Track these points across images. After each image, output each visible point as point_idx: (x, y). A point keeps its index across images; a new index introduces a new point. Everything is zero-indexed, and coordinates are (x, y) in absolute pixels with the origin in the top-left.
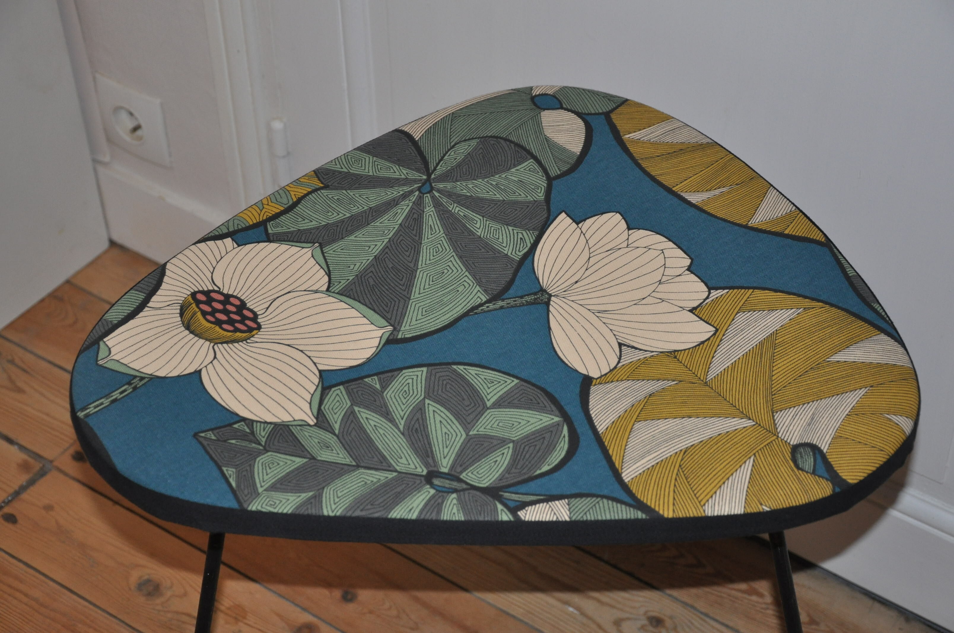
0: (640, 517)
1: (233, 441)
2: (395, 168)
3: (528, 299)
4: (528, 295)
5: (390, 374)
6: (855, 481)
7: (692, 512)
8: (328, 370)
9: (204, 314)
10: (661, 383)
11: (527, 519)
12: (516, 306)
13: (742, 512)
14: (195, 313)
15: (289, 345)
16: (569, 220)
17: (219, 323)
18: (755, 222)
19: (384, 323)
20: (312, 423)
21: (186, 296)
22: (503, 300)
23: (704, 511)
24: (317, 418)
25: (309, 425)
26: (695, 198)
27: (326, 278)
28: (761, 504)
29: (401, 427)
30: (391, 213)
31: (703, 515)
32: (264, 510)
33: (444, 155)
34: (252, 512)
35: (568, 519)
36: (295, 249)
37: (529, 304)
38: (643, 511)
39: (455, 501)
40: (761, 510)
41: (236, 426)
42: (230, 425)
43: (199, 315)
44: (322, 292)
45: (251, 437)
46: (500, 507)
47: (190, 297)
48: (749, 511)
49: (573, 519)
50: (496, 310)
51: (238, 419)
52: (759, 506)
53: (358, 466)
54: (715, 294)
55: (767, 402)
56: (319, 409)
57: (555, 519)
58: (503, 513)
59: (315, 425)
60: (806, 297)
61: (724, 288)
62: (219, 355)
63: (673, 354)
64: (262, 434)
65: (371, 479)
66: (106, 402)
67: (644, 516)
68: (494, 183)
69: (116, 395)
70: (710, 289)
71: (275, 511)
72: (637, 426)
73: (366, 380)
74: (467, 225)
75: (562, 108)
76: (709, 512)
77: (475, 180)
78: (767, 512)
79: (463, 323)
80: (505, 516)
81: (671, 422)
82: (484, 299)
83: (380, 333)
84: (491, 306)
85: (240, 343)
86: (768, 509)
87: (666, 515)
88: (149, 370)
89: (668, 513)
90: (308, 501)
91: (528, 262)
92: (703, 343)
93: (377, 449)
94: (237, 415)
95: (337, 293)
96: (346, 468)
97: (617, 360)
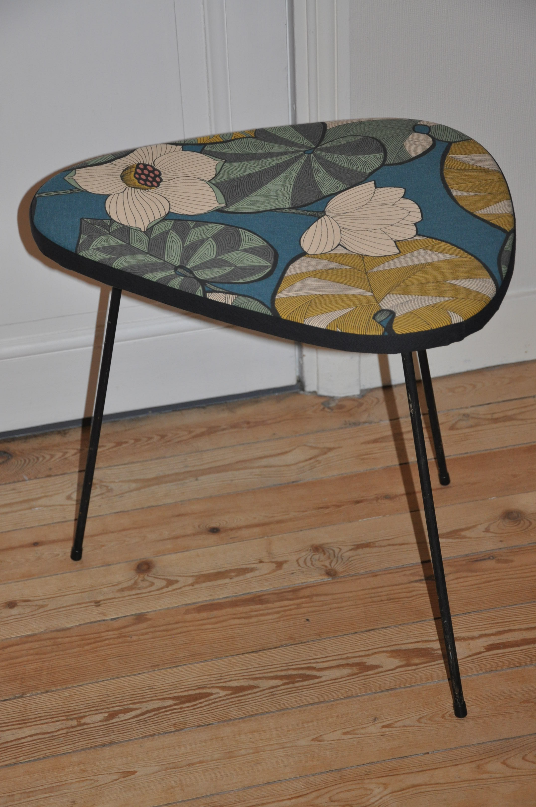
0: (268, 314)
1: (97, 226)
2: (302, 138)
3: (311, 213)
4: (312, 211)
5: (203, 223)
6: (400, 333)
7: (298, 320)
8: (173, 213)
9: (136, 173)
10: (343, 266)
11: (209, 298)
12: (302, 214)
13: (325, 328)
14: (132, 172)
15: (165, 198)
16: (373, 185)
17: (139, 179)
18: (478, 213)
19: (224, 201)
20: (143, 230)
21: (134, 163)
22: (297, 210)
23: (304, 321)
24: (147, 229)
25: (141, 231)
26: (455, 193)
27: (214, 176)
28: (337, 327)
29: (185, 245)
30: (278, 158)
31: (303, 323)
32: (86, 257)
33: (336, 139)
34: (80, 256)
35: (230, 304)
36: (211, 159)
37: (310, 215)
38: (271, 311)
39: (180, 280)
40: (336, 330)
41: (105, 221)
42: (102, 220)
43: (133, 173)
44: (205, 181)
45: (108, 227)
46: (200, 288)
47: (136, 165)
48: (329, 329)
49: (234, 305)
50: (289, 213)
51: (108, 218)
52: (336, 328)
53: (147, 253)
54: (418, 237)
55: (390, 289)
56: (153, 226)
57: (224, 302)
58: (199, 292)
59: (144, 232)
60: (466, 252)
61: (424, 236)
62: (125, 193)
63: (363, 257)
64: (114, 227)
65: (148, 259)
66: (53, 194)
67: (271, 314)
68: (349, 159)
69: (60, 193)
70: (417, 234)
71: (91, 258)
72: (309, 278)
73: (189, 222)
74: (314, 174)
75: (428, 134)
76: (307, 322)
77: (341, 155)
78: (339, 332)
79: (265, 214)
80: (199, 293)
81: (329, 282)
82: (288, 206)
83: (216, 206)
84: (288, 211)
85: (141, 190)
86: (340, 331)
87: (282, 317)
88: (85, 188)
89: (284, 316)
90: (109, 259)
91: (329, 198)
92: (385, 256)
93: (164, 249)
94: (110, 217)
95: (213, 184)
96: (141, 252)
97: (330, 250)
